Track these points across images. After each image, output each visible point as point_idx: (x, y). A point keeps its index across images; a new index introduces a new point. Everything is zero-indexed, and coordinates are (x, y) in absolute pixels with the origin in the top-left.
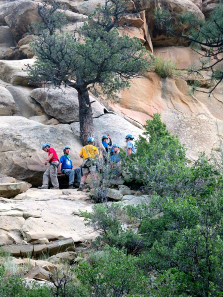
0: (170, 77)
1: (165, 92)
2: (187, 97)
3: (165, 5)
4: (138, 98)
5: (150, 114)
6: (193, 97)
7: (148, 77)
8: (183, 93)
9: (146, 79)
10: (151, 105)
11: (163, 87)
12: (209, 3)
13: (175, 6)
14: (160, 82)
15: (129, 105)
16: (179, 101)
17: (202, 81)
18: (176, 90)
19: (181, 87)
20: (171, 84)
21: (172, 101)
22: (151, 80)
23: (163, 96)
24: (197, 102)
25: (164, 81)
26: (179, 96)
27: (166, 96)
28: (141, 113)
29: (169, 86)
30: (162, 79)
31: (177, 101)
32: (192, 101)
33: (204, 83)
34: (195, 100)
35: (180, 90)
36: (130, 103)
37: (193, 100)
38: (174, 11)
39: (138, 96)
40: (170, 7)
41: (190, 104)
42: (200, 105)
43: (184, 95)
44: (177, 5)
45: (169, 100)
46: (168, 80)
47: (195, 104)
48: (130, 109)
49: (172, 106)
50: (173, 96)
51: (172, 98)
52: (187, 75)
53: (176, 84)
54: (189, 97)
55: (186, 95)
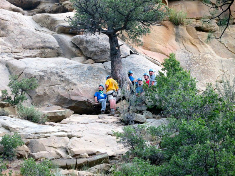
0: (182, 24)
1: (178, 37)
2: (195, 40)
4: (156, 42)
5: (166, 54)
6: (200, 40)
7: (164, 25)
8: (192, 37)
9: (163, 27)
10: (167, 47)
11: (176, 32)
14: (174, 29)
15: (149, 47)
16: (190, 43)
17: (207, 27)
18: (187, 35)
19: (191, 32)
20: (182, 30)
21: (184, 43)
22: (167, 27)
23: (177, 40)
24: (203, 44)
25: (177, 28)
26: (190, 40)
27: (179, 39)
28: (159, 53)
29: (181, 32)
30: (175, 26)
31: (188, 44)
32: (200, 43)
33: (209, 29)
34: (202, 42)
35: (190, 34)
36: (150, 46)
37: (201, 43)
39: (157, 40)
41: (198, 46)
42: (206, 47)
43: (193, 39)
45: (181, 42)
46: (180, 27)
47: (202, 46)
48: (150, 50)
49: (184, 47)
50: (185, 40)
51: (183, 41)
52: (195, 23)
53: (187, 30)
54: (197, 40)
55: (195, 38)
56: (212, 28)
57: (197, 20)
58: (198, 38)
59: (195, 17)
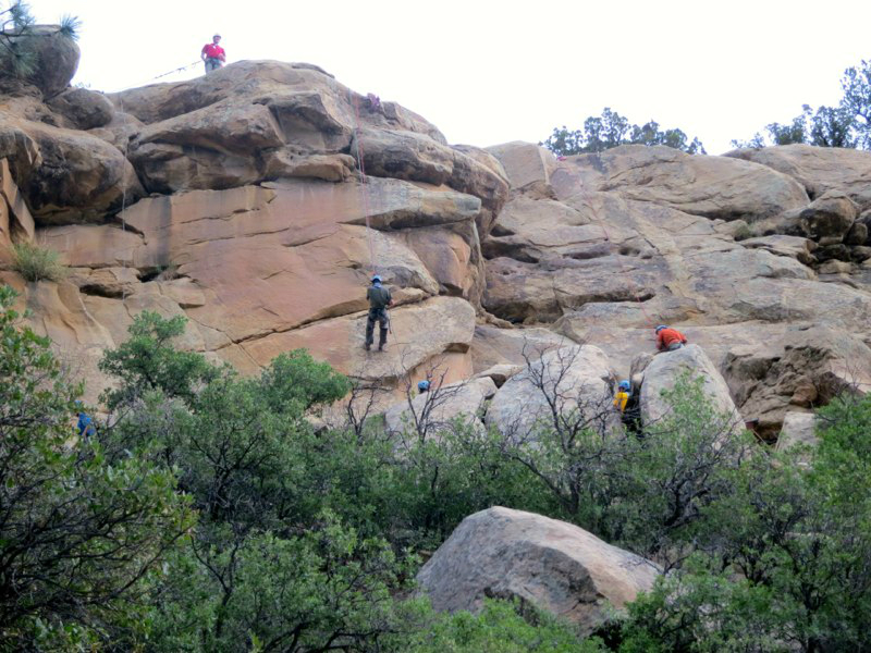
0: (47, 278)
1: (33, 308)
2: (75, 315)
3: (49, 148)
6: (86, 315)
8: (68, 307)
11: (30, 297)
12: (141, 143)
13: (68, 149)
14: (26, 289)
16: (60, 322)
17: (112, 285)
18: (57, 303)
19: (68, 297)
20: (47, 293)
21: (46, 323)
24: (93, 325)
25: (34, 288)
26: (61, 314)
27: (35, 314)
29: (41, 297)
30: (30, 283)
31: (56, 324)
32: (84, 322)
34: (90, 320)
35: (63, 302)
37: (87, 322)
38: (66, 158)
40: (59, 150)
41: (78, 328)
42: (97, 330)
43: (70, 313)
44: (71, 147)
45: (40, 321)
46: (41, 285)
47: (90, 328)
49: (44, 332)
50: (49, 315)
51: (47, 318)
52: (87, 275)
53: (59, 291)
54: (81, 315)
55: (74, 312)
56: (125, 287)
57: (93, 268)
58: (82, 311)
59: (90, 263)
